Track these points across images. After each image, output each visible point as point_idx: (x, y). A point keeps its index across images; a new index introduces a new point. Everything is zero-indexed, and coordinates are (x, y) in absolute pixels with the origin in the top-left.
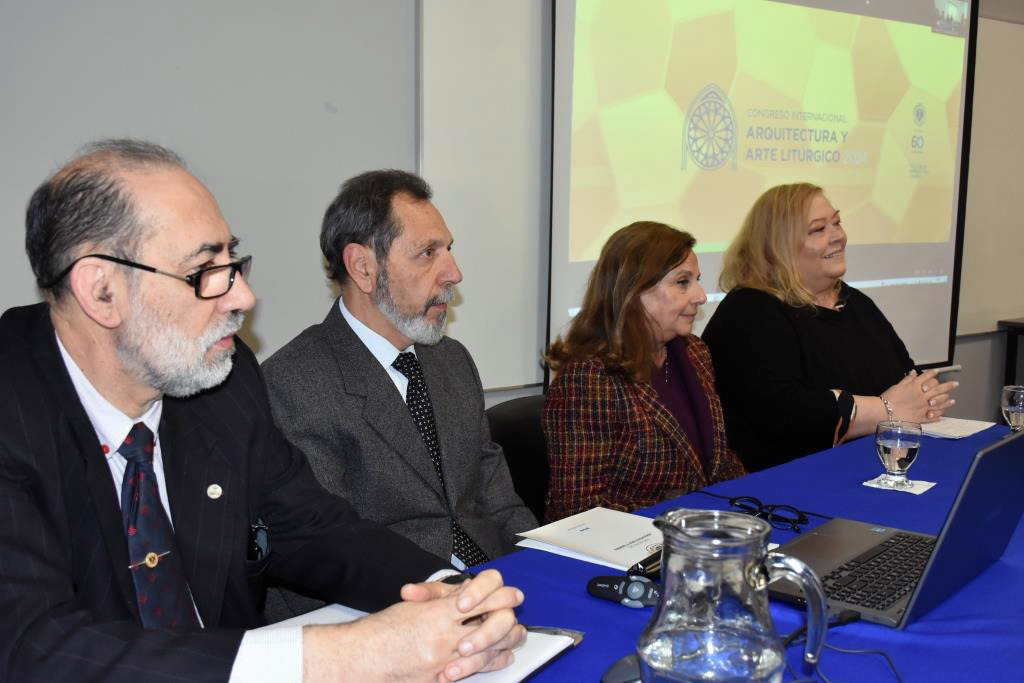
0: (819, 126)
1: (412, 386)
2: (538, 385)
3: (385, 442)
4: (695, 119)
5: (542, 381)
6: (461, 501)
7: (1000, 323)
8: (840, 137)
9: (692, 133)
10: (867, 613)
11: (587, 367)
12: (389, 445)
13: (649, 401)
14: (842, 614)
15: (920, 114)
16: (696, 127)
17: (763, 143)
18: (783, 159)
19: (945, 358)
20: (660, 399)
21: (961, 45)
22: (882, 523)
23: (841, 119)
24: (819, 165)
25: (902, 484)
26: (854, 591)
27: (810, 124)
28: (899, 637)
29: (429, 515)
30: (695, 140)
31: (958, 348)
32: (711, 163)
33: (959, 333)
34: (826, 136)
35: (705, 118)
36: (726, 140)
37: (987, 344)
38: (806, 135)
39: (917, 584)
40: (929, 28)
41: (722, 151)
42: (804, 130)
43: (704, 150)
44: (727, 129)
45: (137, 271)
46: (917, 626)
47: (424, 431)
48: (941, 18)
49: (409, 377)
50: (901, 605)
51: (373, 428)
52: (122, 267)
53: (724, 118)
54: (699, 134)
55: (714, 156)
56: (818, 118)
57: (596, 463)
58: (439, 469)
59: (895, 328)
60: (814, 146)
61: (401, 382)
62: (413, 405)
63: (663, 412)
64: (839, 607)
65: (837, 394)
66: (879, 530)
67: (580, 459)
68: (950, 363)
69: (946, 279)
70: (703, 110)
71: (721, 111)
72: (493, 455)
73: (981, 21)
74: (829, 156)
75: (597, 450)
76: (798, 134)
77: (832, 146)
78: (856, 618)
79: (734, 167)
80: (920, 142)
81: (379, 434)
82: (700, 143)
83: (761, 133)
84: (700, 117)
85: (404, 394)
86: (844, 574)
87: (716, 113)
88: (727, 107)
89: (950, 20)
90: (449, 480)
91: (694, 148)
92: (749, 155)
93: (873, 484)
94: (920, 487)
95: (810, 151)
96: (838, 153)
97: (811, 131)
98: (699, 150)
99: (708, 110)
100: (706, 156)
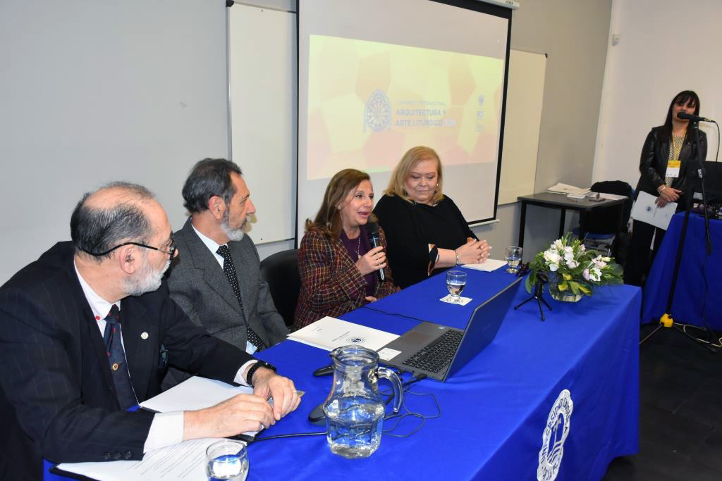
0: (431, 108)
1: (226, 262)
2: (292, 239)
3: (214, 290)
4: (370, 107)
5: (294, 237)
6: (250, 316)
7: (519, 198)
8: (442, 113)
9: (369, 114)
10: (430, 374)
11: (313, 236)
12: (216, 292)
13: (343, 254)
14: (419, 376)
15: (481, 100)
16: (371, 111)
17: (404, 117)
18: (414, 125)
19: (492, 216)
20: (348, 254)
21: (503, 62)
22: (443, 324)
23: (442, 104)
24: (432, 127)
25: (458, 301)
26: (426, 362)
27: (427, 107)
28: (442, 386)
29: (236, 325)
30: (370, 117)
31: (498, 211)
32: (378, 129)
33: (499, 204)
34: (435, 113)
35: (375, 106)
36: (386, 117)
37: (512, 208)
39: (451, 360)
41: (384, 122)
42: (424, 110)
43: (375, 122)
44: (386, 111)
45: (148, 249)
46: (450, 380)
47: (232, 283)
49: (225, 257)
50: (444, 370)
51: (209, 285)
53: (384, 106)
54: (372, 114)
55: (380, 125)
56: (432, 104)
57: (322, 277)
58: (240, 301)
59: (463, 214)
60: (430, 118)
61: (221, 260)
62: (226, 271)
63: (349, 260)
64: (418, 372)
65: (430, 249)
66: (442, 328)
67: (314, 277)
68: (494, 218)
70: (374, 102)
71: (383, 102)
72: (264, 287)
73: (511, 51)
74: (437, 122)
75: (322, 271)
77: (438, 118)
78: (425, 377)
79: (390, 129)
80: (481, 114)
81: (211, 287)
82: (372, 118)
83: (402, 112)
84: (373, 106)
85: (222, 265)
86: (423, 353)
87: (381, 102)
88: (386, 100)
90: (245, 307)
91: (370, 121)
92: (397, 123)
93: (444, 300)
94: (465, 301)
95: (427, 120)
96: (441, 121)
97: (428, 110)
98: (372, 122)
99: (377, 102)
100: (376, 125)
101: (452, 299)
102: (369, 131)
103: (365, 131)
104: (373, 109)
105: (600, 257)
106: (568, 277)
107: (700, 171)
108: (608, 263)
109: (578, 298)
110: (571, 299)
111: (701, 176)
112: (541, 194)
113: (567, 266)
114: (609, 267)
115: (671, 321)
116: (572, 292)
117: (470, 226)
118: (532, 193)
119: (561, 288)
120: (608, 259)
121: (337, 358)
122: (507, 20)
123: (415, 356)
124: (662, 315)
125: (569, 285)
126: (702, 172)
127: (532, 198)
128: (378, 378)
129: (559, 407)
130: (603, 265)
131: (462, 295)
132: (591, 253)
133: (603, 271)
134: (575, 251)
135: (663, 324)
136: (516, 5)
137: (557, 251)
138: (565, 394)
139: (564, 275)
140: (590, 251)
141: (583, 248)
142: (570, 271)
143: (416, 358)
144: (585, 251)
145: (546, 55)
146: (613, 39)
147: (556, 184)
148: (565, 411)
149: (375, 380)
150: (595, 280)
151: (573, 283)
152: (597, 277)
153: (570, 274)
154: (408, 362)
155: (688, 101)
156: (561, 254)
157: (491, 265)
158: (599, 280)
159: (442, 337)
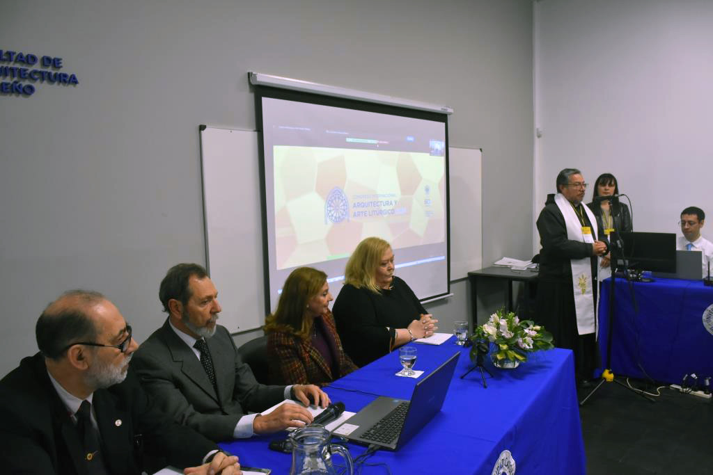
0: (384, 199)
1: (203, 354)
3: (192, 380)
4: (330, 202)
7: (469, 274)
8: (394, 203)
9: (329, 208)
12: (194, 381)
15: (427, 190)
16: (330, 206)
17: (361, 209)
18: (369, 215)
19: (446, 291)
20: (312, 344)
21: (443, 159)
22: (398, 398)
23: (393, 195)
24: (385, 216)
25: (411, 374)
26: (381, 435)
27: (380, 199)
30: (330, 211)
31: (451, 286)
32: (338, 220)
33: (451, 280)
34: (388, 203)
35: (334, 201)
36: (344, 210)
37: (464, 283)
38: (379, 203)
40: (428, 154)
41: (343, 215)
43: (335, 215)
44: (344, 205)
45: (96, 347)
47: (209, 374)
48: (433, 150)
49: (202, 351)
51: (186, 375)
52: (89, 346)
53: (342, 201)
54: (332, 208)
55: (339, 217)
56: (384, 196)
58: (215, 388)
60: (383, 208)
62: (203, 363)
63: (314, 350)
64: (374, 443)
65: (388, 328)
66: (396, 401)
68: (448, 293)
69: (444, 258)
70: (333, 198)
71: (341, 197)
73: (450, 148)
74: (389, 211)
76: (375, 204)
77: (391, 207)
79: (348, 221)
80: (428, 201)
81: (188, 377)
82: (332, 212)
83: (359, 205)
84: (332, 201)
85: (199, 357)
87: (339, 198)
88: (343, 195)
89: (437, 150)
91: (330, 215)
92: (355, 215)
93: (399, 374)
94: (417, 374)
95: (381, 211)
96: (393, 210)
97: (381, 202)
98: (332, 215)
99: (335, 198)
100: (336, 217)
101: (405, 373)
102: (330, 223)
103: (326, 223)
104: (332, 204)
105: (531, 327)
106: (505, 347)
107: (618, 242)
108: (537, 331)
109: (517, 364)
110: (510, 366)
111: (620, 246)
112: (489, 268)
113: (503, 337)
114: (539, 335)
115: (612, 376)
116: (509, 359)
117: (422, 303)
118: (481, 268)
119: (499, 357)
120: (538, 328)
121: (294, 439)
122: (444, 124)
123: (371, 429)
124: (603, 371)
125: (506, 354)
126: (621, 243)
127: (481, 272)
128: (331, 454)
129: (501, 467)
130: (534, 334)
131: (415, 369)
132: (523, 324)
133: (534, 339)
134: (510, 322)
135: (605, 379)
136: (450, 110)
137: (494, 324)
138: (506, 455)
139: (501, 345)
140: (523, 322)
141: (517, 320)
142: (507, 341)
143: (372, 432)
144: (520, 321)
145: (481, 150)
146: (538, 133)
147: (501, 259)
148: (508, 470)
149: (328, 456)
150: (528, 347)
151: (510, 352)
152: (529, 345)
153: (506, 343)
154: (364, 436)
155: (609, 182)
156: (498, 326)
157: (439, 339)
158: (532, 347)
159: (396, 409)
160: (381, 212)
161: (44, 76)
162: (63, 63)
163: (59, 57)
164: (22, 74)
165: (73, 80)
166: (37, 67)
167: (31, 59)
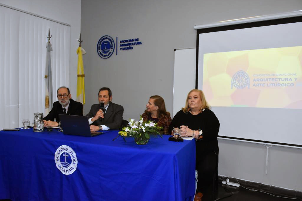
4: (235, 78)
8: (293, 79)
9: (234, 81)
18: (268, 86)
23: (294, 75)
32: (241, 87)
34: (287, 79)
36: (246, 82)
38: (277, 80)
41: (244, 85)
44: (246, 80)
53: (245, 77)
54: (236, 81)
60: (281, 82)
70: (238, 76)
74: (289, 85)
76: (274, 80)
77: (290, 82)
79: (249, 88)
82: (237, 83)
87: (242, 76)
88: (246, 75)
91: (235, 84)
92: (254, 85)
96: (292, 83)
100: (239, 86)
102: (234, 89)
103: (232, 88)
104: (237, 79)
160: (279, 85)
161: (135, 44)
162: (139, 40)
163: (138, 38)
164: (131, 44)
165: (140, 43)
166: (134, 42)
167: (133, 40)
